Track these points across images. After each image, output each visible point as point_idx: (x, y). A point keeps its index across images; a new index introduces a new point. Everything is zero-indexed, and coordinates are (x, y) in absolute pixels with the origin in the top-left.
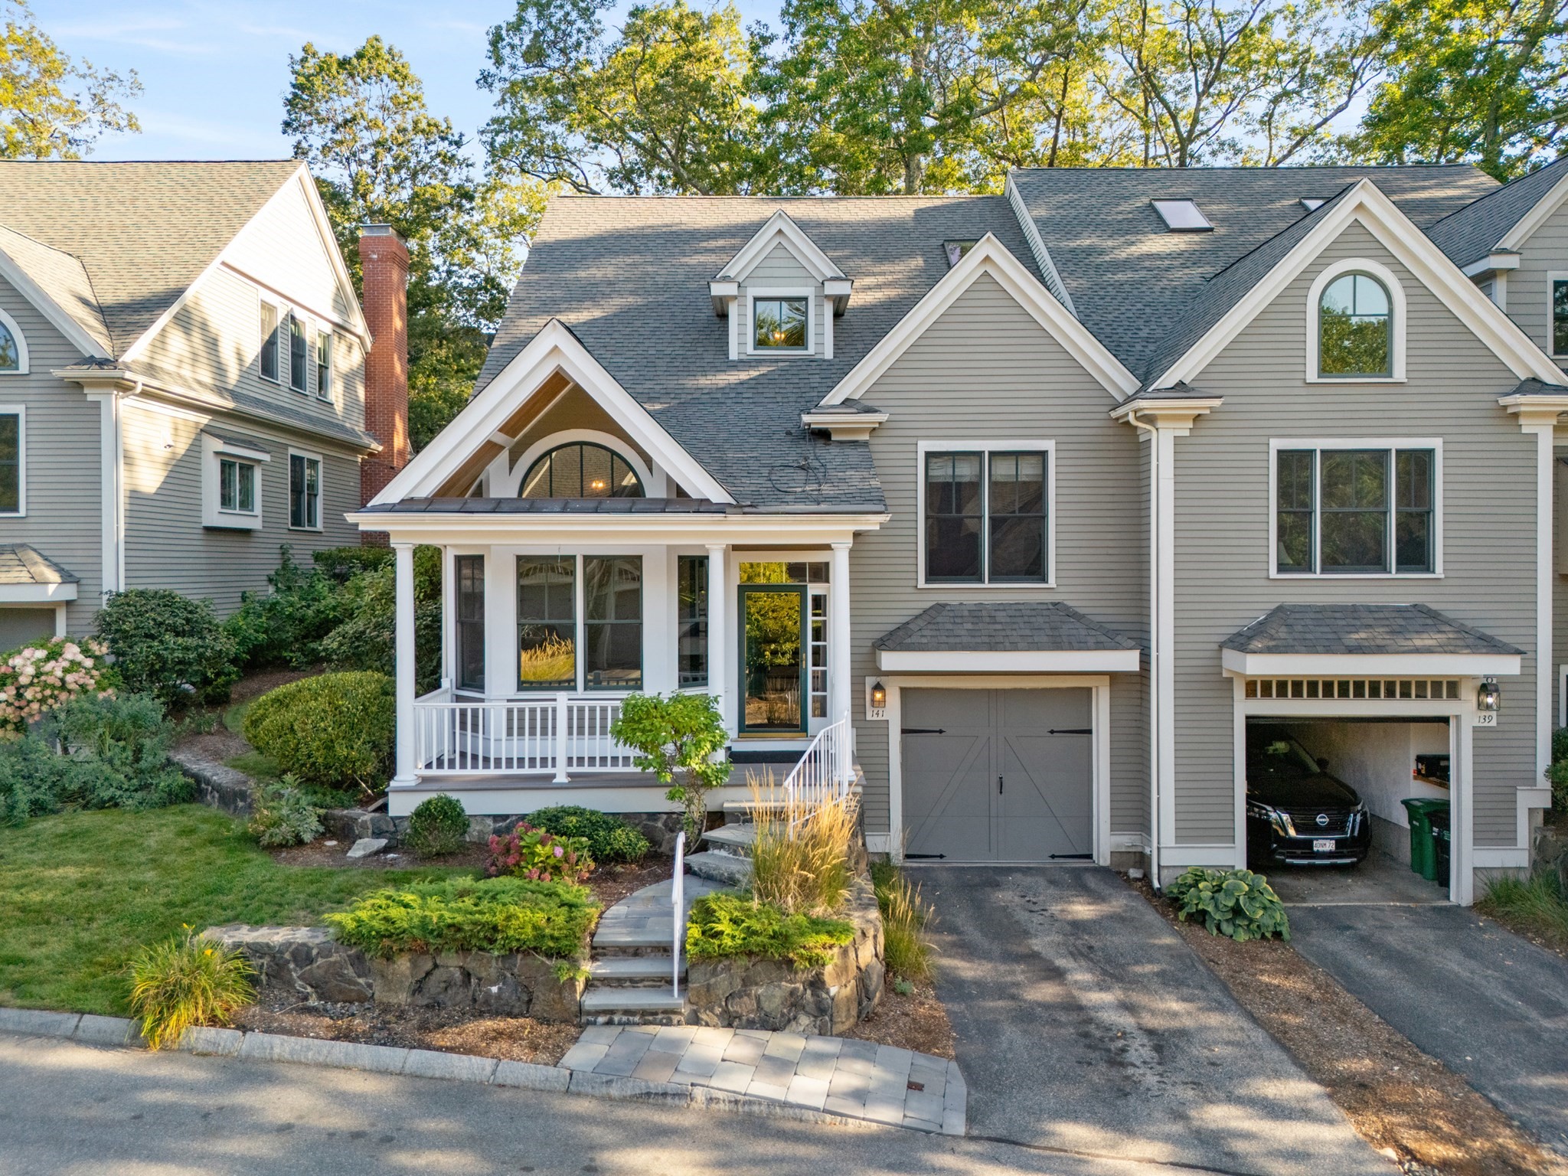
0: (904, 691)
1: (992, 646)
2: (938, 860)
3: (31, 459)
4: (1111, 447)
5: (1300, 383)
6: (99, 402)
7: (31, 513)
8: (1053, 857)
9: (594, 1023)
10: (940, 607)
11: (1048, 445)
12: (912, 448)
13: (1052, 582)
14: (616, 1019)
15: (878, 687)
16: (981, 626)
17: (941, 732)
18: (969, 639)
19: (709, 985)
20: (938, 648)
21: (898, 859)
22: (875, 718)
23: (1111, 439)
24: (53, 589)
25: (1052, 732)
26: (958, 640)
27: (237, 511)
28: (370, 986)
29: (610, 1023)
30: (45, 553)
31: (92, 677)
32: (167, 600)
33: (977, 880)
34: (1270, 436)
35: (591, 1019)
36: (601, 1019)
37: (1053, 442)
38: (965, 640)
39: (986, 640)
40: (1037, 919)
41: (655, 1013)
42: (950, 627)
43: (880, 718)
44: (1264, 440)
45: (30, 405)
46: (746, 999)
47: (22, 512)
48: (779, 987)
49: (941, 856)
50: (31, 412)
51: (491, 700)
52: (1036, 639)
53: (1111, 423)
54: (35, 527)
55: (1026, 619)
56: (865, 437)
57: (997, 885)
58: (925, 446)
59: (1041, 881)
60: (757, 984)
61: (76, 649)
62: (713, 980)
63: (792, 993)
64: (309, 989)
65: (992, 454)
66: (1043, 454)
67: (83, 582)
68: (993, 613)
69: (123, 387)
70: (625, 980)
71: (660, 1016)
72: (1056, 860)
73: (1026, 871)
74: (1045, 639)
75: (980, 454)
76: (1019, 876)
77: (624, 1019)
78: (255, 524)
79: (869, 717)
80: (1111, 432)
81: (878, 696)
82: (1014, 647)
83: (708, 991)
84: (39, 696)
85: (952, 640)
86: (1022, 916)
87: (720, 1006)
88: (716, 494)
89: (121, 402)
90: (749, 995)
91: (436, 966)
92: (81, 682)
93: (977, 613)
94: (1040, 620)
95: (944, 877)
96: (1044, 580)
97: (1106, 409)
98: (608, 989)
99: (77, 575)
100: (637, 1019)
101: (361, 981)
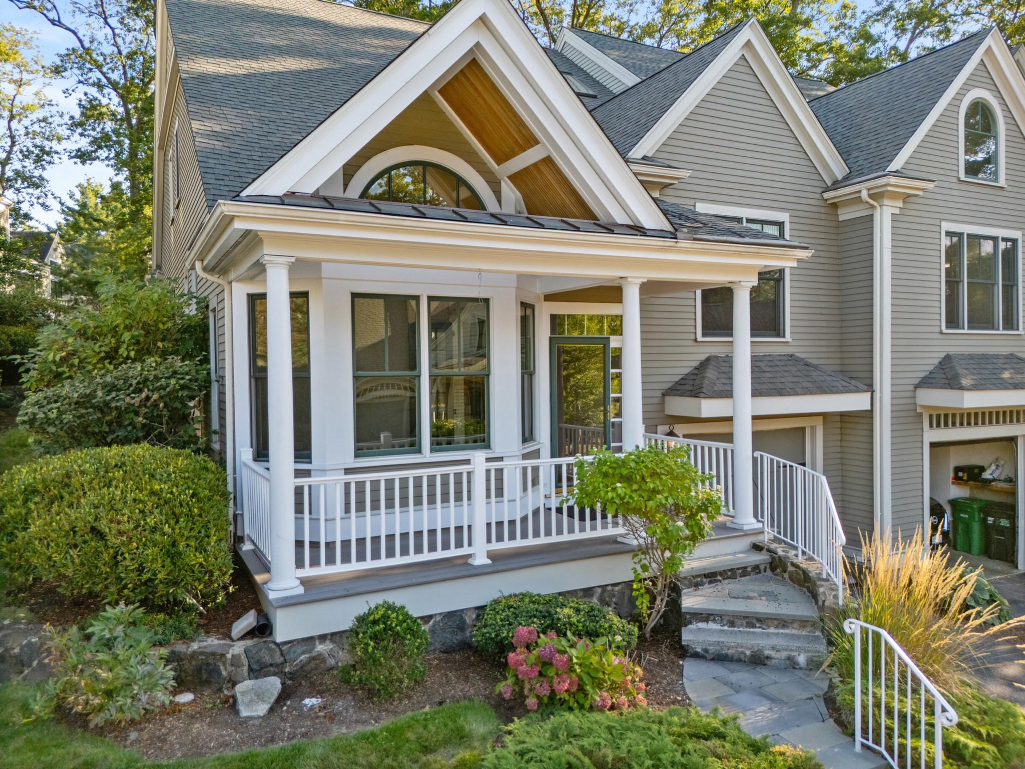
4: (823, 223)
5: (955, 180)
10: (715, 359)
11: (783, 217)
13: (788, 336)
23: (823, 217)
34: (941, 220)
37: (787, 215)
44: (937, 222)
51: (323, 471)
53: (822, 203)
56: (656, 194)
65: (748, 220)
66: (780, 225)
75: (737, 220)
80: (823, 210)
96: (783, 335)
97: (820, 190)
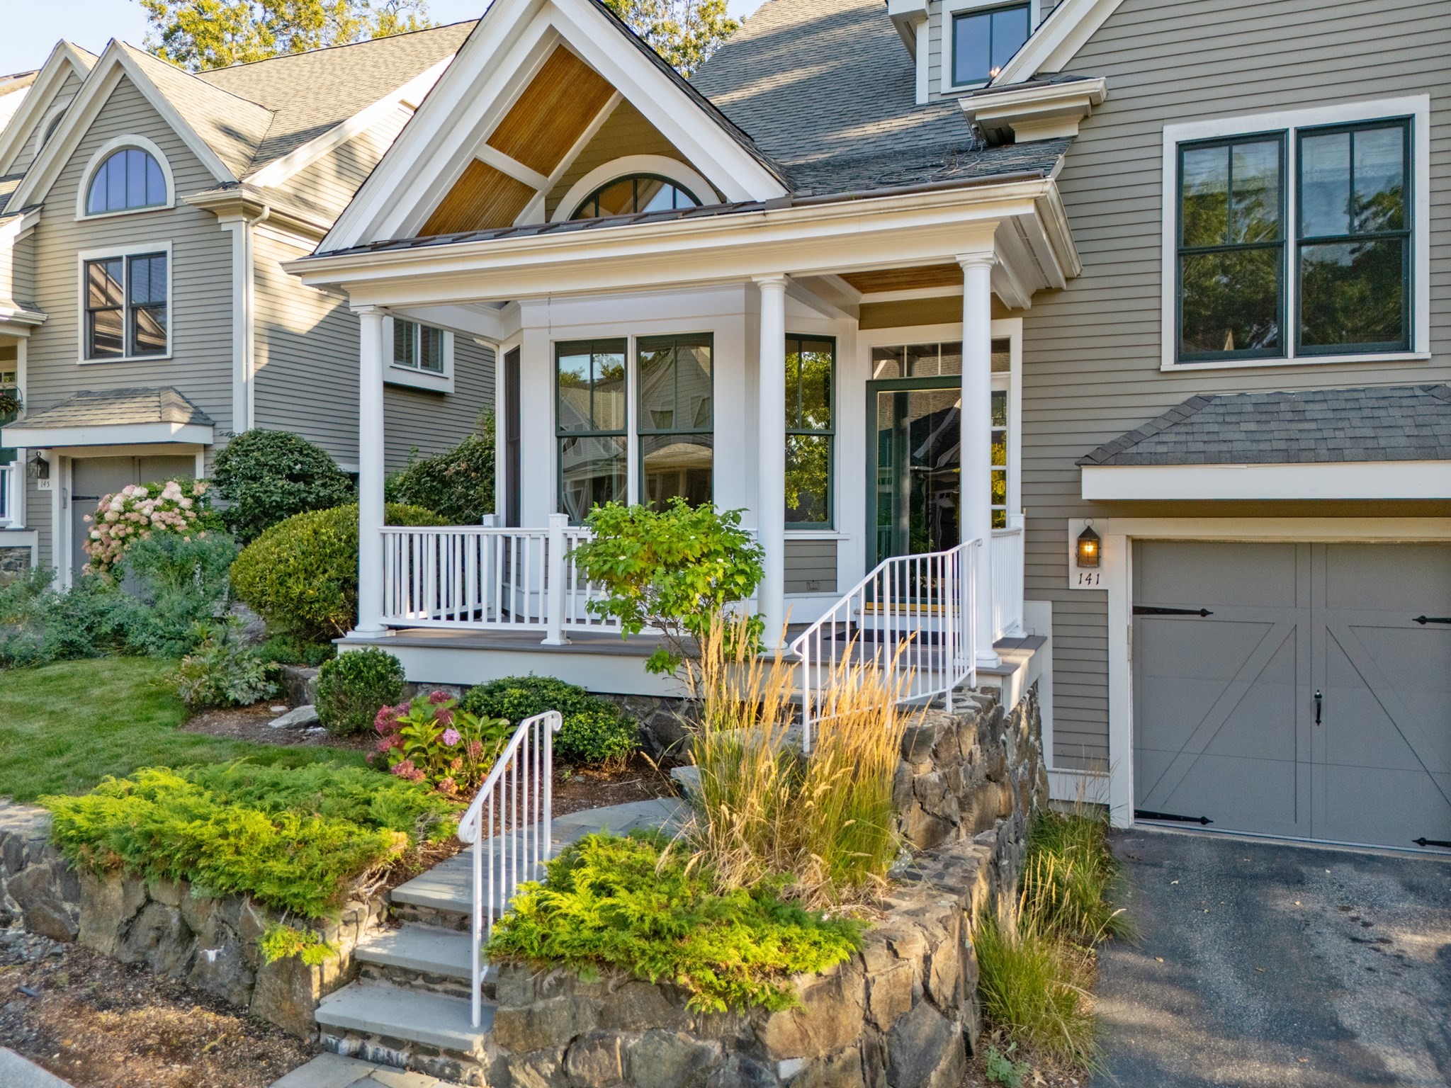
0: (1138, 545)
1: (1290, 456)
2: (1198, 826)
3: (178, 297)
6: (231, 231)
7: (177, 354)
8: (1422, 842)
9: (333, 1050)
10: (1202, 401)
11: (1417, 105)
12: (1154, 140)
13: (1422, 347)
14: (370, 1048)
15: (1088, 535)
16: (1273, 426)
17: (1204, 613)
18: (1248, 445)
19: (530, 1012)
20: (1185, 459)
21: (1123, 818)
22: (1085, 586)
24: (177, 429)
25: (1423, 620)
26: (1224, 447)
27: (419, 369)
28: (76, 917)
29: (358, 1055)
30: (187, 396)
31: (186, 518)
32: (283, 443)
33: (1261, 868)
35: (331, 1039)
36: (347, 1045)
37: (1424, 98)
38: (1238, 446)
39: (1283, 445)
40: (1363, 957)
41: (434, 1052)
42: (1215, 428)
43: (1093, 586)
45: (176, 241)
46: (601, 1052)
47: (169, 355)
48: (670, 1039)
49: (1204, 821)
50: (177, 248)
52: (1383, 443)
54: (182, 368)
55: (1366, 413)
56: (1073, 131)
57: (1295, 881)
58: (1174, 133)
59: (1391, 884)
60: (624, 1027)
61: (177, 488)
62: (539, 1005)
63: (697, 1057)
64: (17, 909)
65: (1302, 133)
66: (1405, 123)
67: (218, 425)
68: (1301, 407)
69: (251, 211)
70: (417, 974)
71: (442, 1059)
72: (1428, 849)
73: (1362, 862)
74: (1403, 442)
75: (1278, 136)
76: (1346, 869)
77: (383, 1051)
78: (448, 387)
79: (1074, 584)
81: (1089, 549)
82: (1336, 456)
83: (529, 1024)
84: (122, 534)
85: (1214, 448)
86: (1331, 945)
87: (553, 1060)
88: (760, 185)
89: (251, 230)
90: (609, 1048)
91: (149, 901)
92: (169, 521)
93: (1268, 407)
94: (1396, 412)
95: (1200, 856)
96: (1407, 346)
98: (387, 985)
99: (213, 418)
100: (403, 1056)
101: (68, 906)
